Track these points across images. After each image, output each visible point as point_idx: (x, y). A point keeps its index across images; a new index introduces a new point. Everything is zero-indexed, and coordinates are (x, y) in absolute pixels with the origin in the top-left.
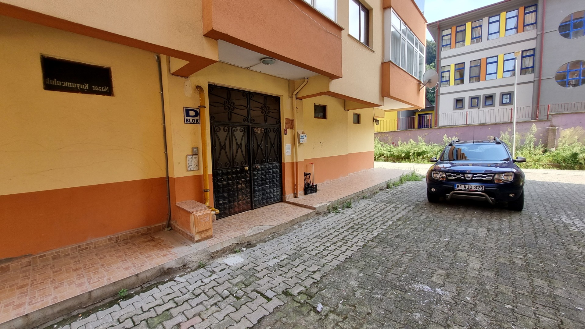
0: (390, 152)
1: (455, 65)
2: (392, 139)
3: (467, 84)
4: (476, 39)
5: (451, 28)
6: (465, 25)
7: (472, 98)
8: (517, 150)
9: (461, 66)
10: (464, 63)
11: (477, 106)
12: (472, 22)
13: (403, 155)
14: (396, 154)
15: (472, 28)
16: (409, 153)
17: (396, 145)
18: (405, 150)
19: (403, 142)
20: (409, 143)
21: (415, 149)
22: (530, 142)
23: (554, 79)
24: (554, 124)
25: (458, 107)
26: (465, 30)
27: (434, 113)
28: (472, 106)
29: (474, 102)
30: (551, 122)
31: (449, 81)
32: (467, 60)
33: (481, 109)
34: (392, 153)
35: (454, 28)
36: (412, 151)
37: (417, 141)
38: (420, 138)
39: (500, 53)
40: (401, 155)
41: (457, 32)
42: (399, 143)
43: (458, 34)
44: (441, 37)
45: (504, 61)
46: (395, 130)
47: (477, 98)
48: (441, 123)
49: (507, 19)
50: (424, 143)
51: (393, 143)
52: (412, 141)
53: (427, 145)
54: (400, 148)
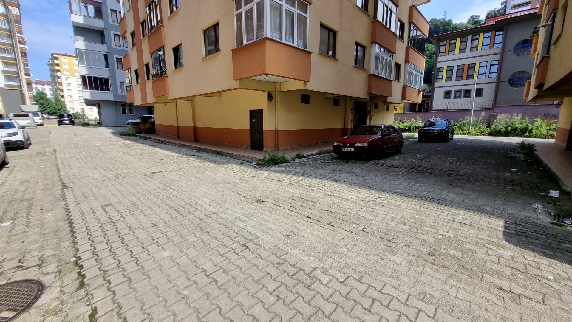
0: (399, 126)
1: (447, 67)
2: (400, 118)
3: (454, 82)
4: (462, 50)
5: (446, 41)
6: (456, 39)
7: (456, 91)
8: (472, 126)
9: (451, 68)
10: (453, 66)
11: (459, 97)
12: (461, 38)
13: (407, 128)
14: (403, 128)
15: (461, 42)
16: (411, 127)
17: (403, 122)
18: (408, 125)
19: (407, 120)
20: (411, 121)
21: (415, 125)
22: (480, 122)
23: (507, 82)
24: (495, 111)
25: (447, 97)
26: (455, 43)
27: (430, 99)
28: (455, 97)
29: (458, 94)
30: (494, 110)
31: (442, 78)
32: (455, 64)
33: (462, 98)
34: (400, 127)
35: (448, 41)
36: (413, 126)
37: (416, 120)
38: (418, 118)
39: (477, 61)
40: (405, 128)
41: (450, 44)
42: (405, 121)
43: (451, 45)
44: (439, 46)
45: (480, 67)
46: (402, 112)
47: (460, 91)
48: (434, 108)
49: (484, 38)
50: (420, 121)
51: (401, 121)
52: (413, 120)
53: (422, 123)
54: (405, 124)
